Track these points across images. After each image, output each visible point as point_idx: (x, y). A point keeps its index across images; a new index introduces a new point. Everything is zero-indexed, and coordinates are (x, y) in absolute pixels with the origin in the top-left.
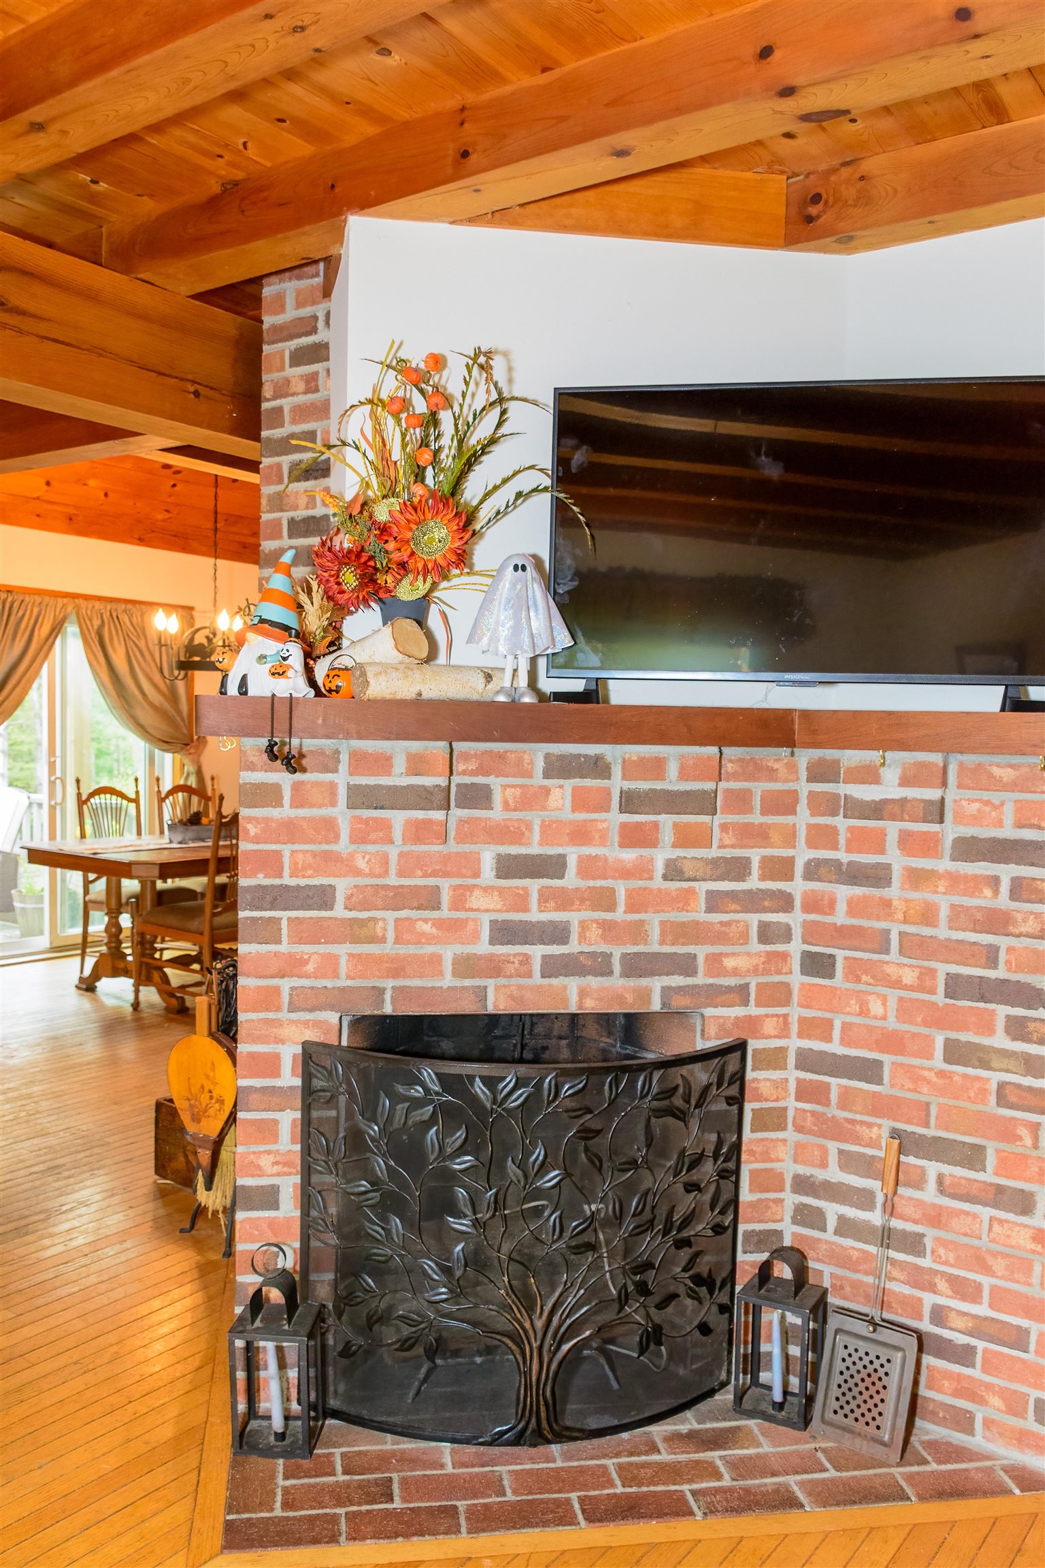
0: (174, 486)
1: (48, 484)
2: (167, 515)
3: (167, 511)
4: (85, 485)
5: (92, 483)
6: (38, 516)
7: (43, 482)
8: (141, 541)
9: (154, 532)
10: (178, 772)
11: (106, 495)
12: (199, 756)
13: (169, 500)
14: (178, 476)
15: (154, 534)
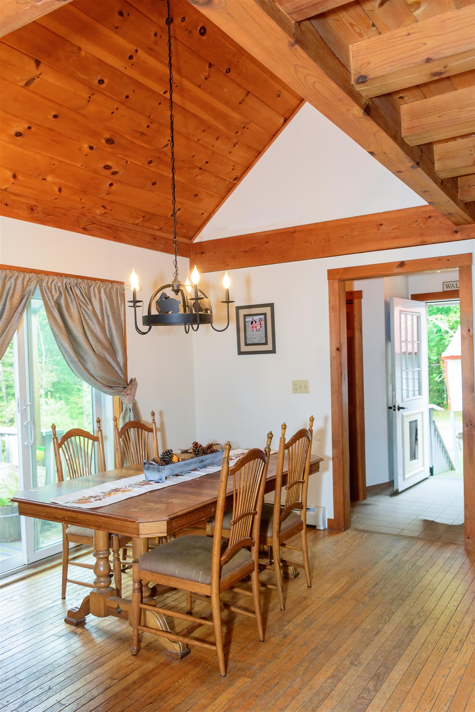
0: (111, 185)
1: (14, 176)
2: (104, 211)
3: (104, 207)
4: (45, 179)
5: (49, 178)
6: (6, 205)
7: (9, 174)
8: (85, 230)
9: (94, 223)
10: (118, 409)
11: (60, 190)
12: (134, 396)
13: (106, 197)
14: (115, 177)
15: (94, 226)
